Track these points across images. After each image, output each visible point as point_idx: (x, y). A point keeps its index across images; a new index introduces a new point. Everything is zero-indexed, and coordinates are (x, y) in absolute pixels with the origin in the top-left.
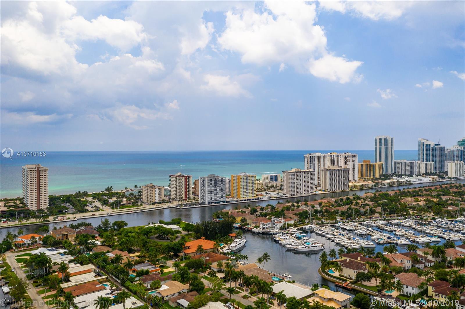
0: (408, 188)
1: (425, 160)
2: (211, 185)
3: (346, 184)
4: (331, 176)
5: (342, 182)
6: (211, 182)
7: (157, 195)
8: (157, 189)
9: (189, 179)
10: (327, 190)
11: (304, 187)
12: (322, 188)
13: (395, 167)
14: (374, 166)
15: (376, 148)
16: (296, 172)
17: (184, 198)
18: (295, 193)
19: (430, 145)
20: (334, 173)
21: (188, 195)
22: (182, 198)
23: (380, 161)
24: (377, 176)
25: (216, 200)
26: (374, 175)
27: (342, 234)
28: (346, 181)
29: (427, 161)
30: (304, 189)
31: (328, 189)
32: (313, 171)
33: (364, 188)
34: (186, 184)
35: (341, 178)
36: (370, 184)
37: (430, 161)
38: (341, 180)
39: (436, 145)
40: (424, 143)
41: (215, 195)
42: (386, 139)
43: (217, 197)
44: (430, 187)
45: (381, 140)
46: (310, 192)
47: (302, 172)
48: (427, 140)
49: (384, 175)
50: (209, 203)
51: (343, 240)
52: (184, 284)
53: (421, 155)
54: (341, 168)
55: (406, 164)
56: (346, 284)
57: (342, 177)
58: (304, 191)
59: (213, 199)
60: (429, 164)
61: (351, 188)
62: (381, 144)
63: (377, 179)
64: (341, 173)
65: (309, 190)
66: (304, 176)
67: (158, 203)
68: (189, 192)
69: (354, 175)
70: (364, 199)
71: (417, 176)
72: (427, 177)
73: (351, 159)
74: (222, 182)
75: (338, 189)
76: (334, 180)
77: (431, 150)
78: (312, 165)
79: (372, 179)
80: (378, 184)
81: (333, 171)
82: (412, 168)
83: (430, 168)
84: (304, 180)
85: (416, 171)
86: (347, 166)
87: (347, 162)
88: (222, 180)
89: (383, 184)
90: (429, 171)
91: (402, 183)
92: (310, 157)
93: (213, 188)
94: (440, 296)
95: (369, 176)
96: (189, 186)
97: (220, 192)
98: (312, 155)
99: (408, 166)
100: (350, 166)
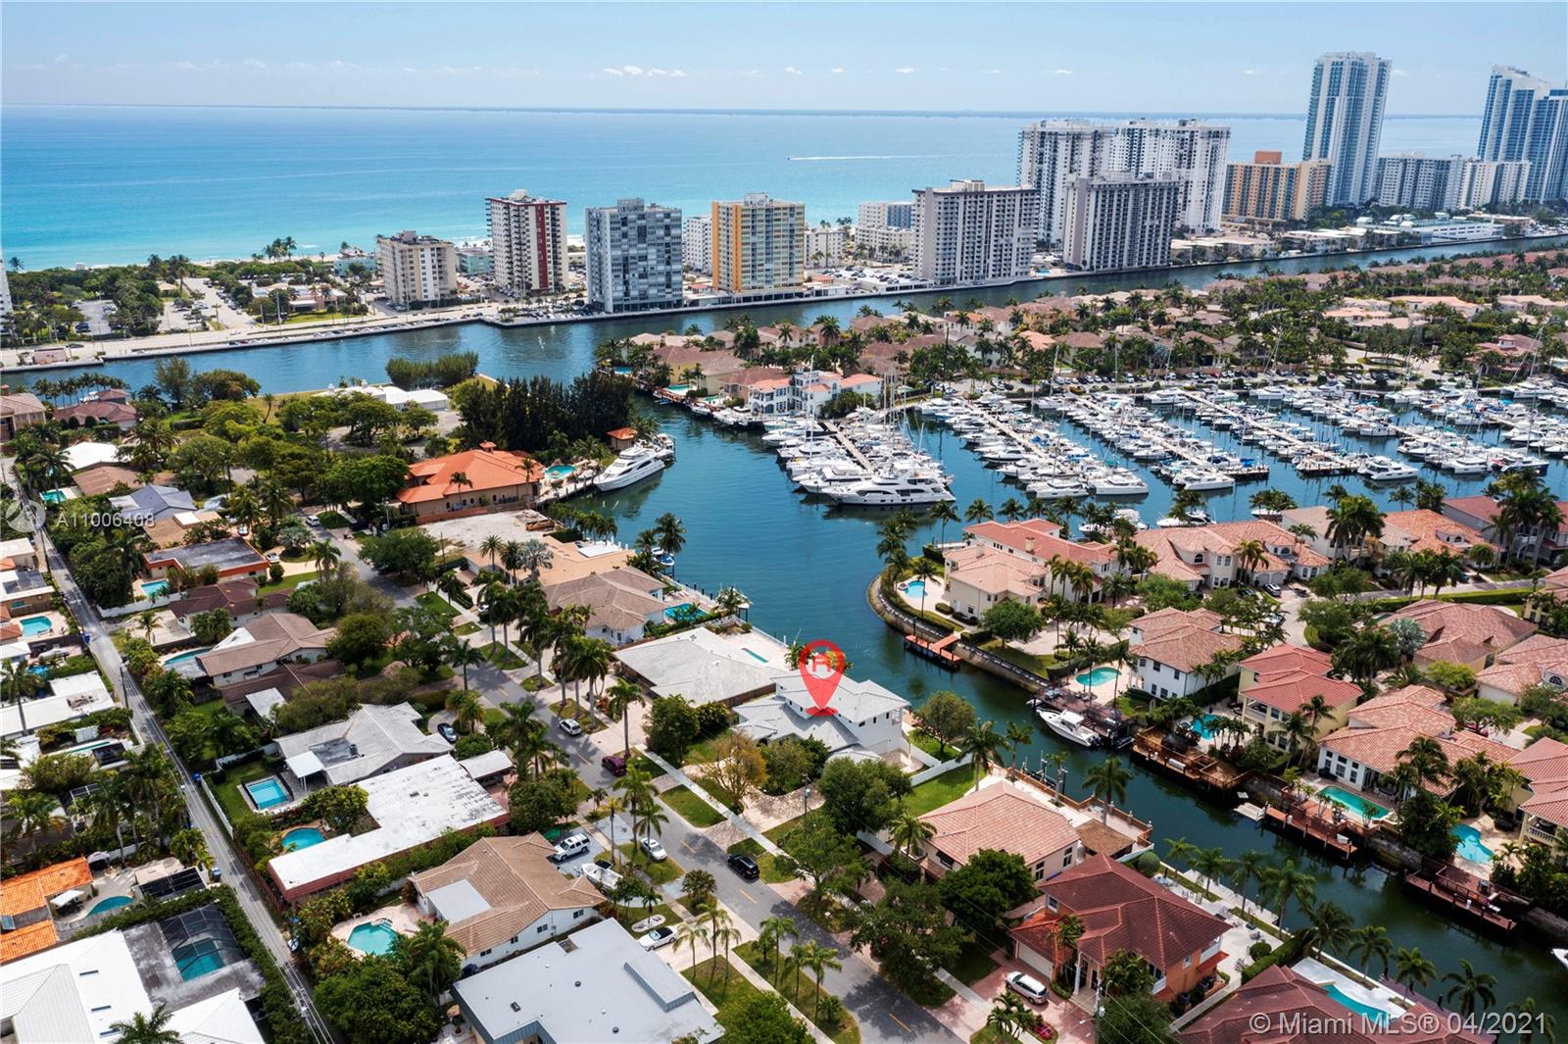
0: (1391, 263)
1: (1501, 154)
2: (625, 241)
3: (1160, 241)
4: (1105, 211)
5: (1147, 233)
6: (624, 229)
7: (430, 276)
8: (428, 253)
9: (553, 213)
10: (1084, 263)
11: (992, 253)
12: (1068, 259)
13: (1379, 179)
14: (1292, 174)
15: (1314, 104)
16: (965, 194)
17: (536, 285)
18: (958, 275)
19: (1531, 93)
20: (1116, 198)
21: (551, 276)
22: (529, 286)
23: (1324, 154)
24: (1300, 212)
25: (644, 295)
26: (1287, 210)
27: (1043, 438)
28: (1162, 232)
29: (1509, 157)
30: (991, 261)
31: (1088, 259)
32: (1033, 192)
33: (1231, 259)
34: (541, 235)
35: (1144, 218)
36: (1260, 243)
37: (1519, 159)
38: (1144, 227)
39: (1553, 93)
40: (1509, 83)
41: (641, 276)
42: (1361, 65)
43: (651, 285)
44: (1475, 260)
45: (1337, 68)
46: (1014, 269)
47: (990, 194)
48: (1524, 73)
49: (1325, 210)
50: (617, 308)
51: (1030, 465)
52: (320, 628)
53: (1492, 132)
54: (1148, 181)
55: (1423, 168)
56: (947, 641)
57: (1149, 215)
58: (991, 268)
59: (634, 293)
60: (1511, 168)
61: (1179, 256)
62: (1334, 90)
63: (1295, 225)
64: (1146, 200)
65: (1014, 262)
66: (995, 208)
67: (434, 305)
68: (555, 263)
69: (1207, 208)
70: (1197, 304)
71: (1452, 214)
72: (1488, 221)
73: (1201, 147)
74: (667, 228)
75: (1125, 262)
76: (1113, 226)
77: (1532, 116)
78: (1045, 166)
79: (1276, 225)
80: (1288, 244)
81: (1112, 192)
82: (1440, 183)
83: (1512, 184)
84: (994, 223)
85: (1456, 195)
86: (1183, 170)
87: (1185, 158)
88: (667, 221)
89: (1307, 246)
90: (1505, 196)
91: (1382, 240)
92: (1043, 133)
93: (633, 252)
94: (1269, 711)
95: (1266, 211)
96: (555, 242)
97: (661, 268)
98: (1047, 129)
99: (1427, 175)
100: (1197, 174)
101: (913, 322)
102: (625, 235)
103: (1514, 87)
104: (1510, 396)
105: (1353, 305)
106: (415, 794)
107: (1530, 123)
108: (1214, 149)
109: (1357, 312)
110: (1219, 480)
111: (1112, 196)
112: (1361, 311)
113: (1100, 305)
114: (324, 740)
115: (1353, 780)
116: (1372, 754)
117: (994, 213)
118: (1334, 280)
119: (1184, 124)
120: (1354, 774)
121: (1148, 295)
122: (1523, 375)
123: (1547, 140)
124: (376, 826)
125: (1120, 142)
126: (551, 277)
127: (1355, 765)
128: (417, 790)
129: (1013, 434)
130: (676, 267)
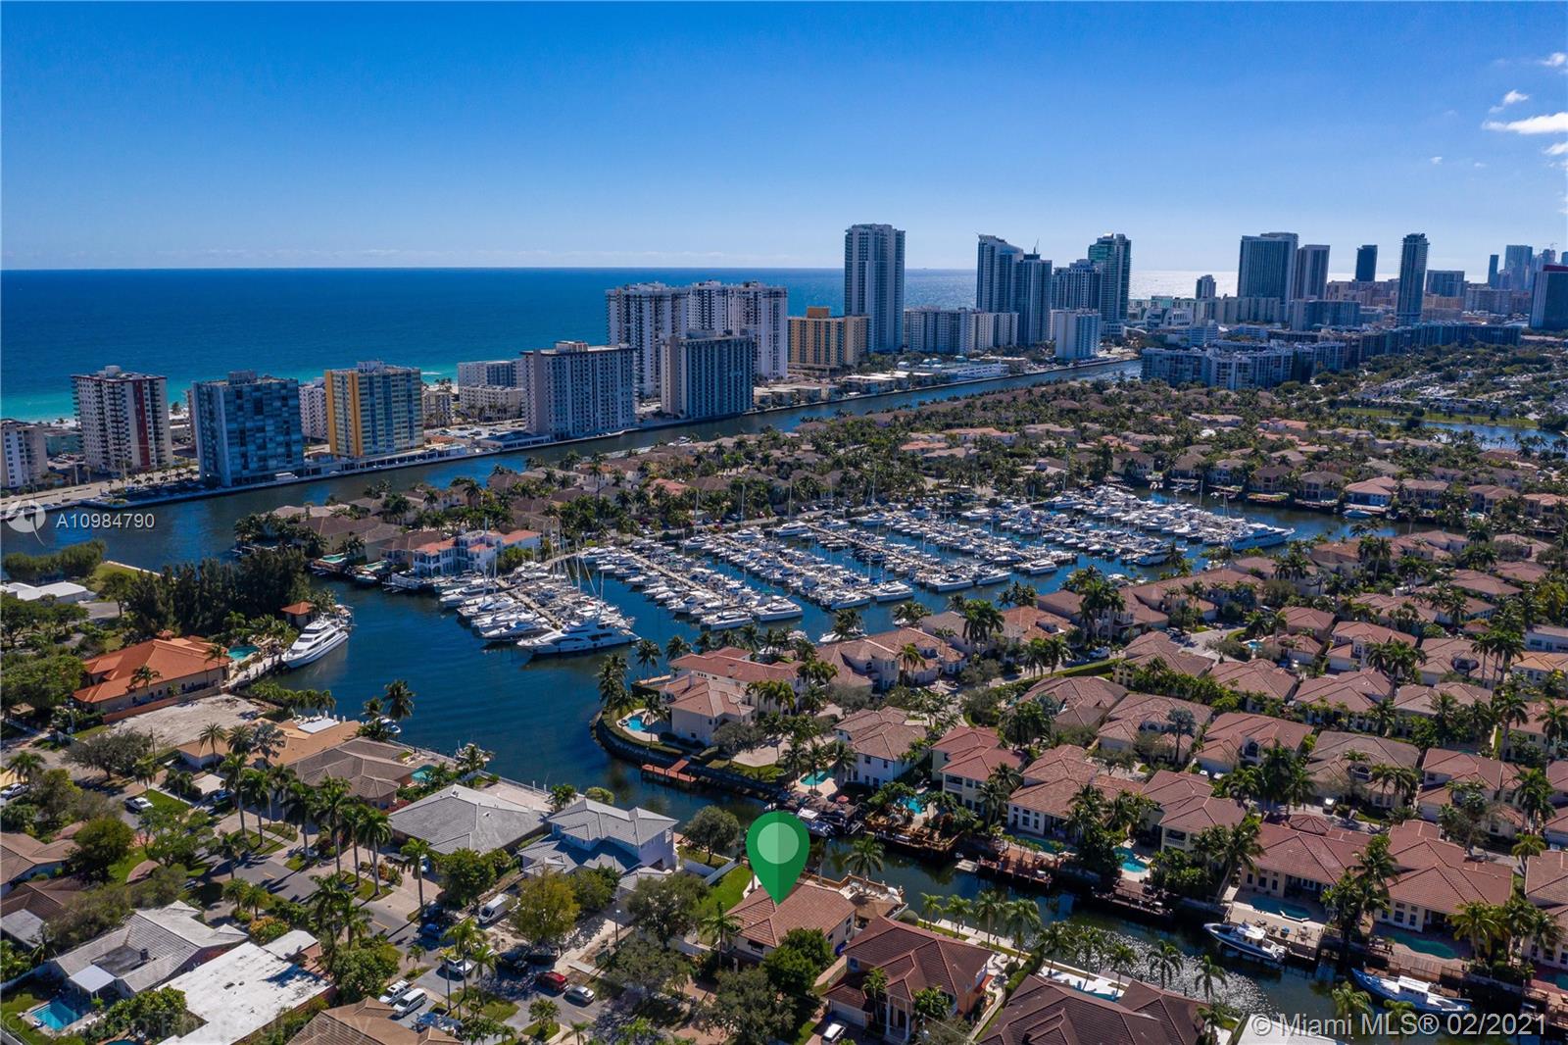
1: (995, 307)
2: (240, 413)
3: (744, 389)
4: (695, 365)
5: (733, 383)
6: (239, 401)
7: (17, 460)
8: (13, 437)
9: (152, 389)
10: (682, 412)
11: (600, 407)
14: (841, 327)
15: (848, 266)
16: (570, 354)
17: (136, 461)
18: (572, 428)
20: (703, 352)
22: (128, 465)
23: (862, 309)
24: (850, 357)
25: (263, 467)
26: (839, 356)
27: (700, 576)
28: (744, 381)
29: (1000, 310)
30: (599, 415)
31: (685, 408)
32: (632, 350)
33: (804, 403)
34: (140, 412)
35: (729, 370)
36: (824, 387)
37: (1008, 310)
38: (729, 378)
39: (1027, 256)
40: (993, 249)
41: (259, 447)
42: (882, 234)
43: (270, 457)
45: (863, 237)
46: (620, 421)
47: (593, 354)
48: (1003, 242)
49: (870, 356)
50: (236, 481)
53: (985, 289)
54: (728, 337)
55: (939, 317)
56: (680, 765)
57: (733, 366)
58: (600, 421)
59: (253, 466)
60: (1004, 317)
61: (761, 403)
62: (863, 257)
63: (849, 369)
64: (729, 354)
65: (617, 415)
66: (598, 366)
67: (24, 490)
68: (157, 439)
69: (776, 359)
70: (794, 445)
71: (969, 357)
72: (997, 362)
73: (764, 305)
74: (284, 399)
75: (716, 410)
76: (703, 379)
77: (1013, 275)
78: (633, 325)
79: (833, 371)
80: (848, 387)
81: (700, 348)
82: (955, 331)
83: (1007, 330)
84: (599, 380)
85: (968, 341)
86: (751, 326)
87: (752, 314)
88: (284, 392)
89: (864, 389)
90: (1003, 339)
91: (920, 381)
92: (628, 297)
93: (249, 425)
94: (964, 782)
95: (823, 358)
96: (155, 418)
97: (280, 438)
98: (631, 291)
99: (944, 325)
100: (764, 329)
101: (550, 477)
102: (240, 408)
103: (997, 252)
104: (1051, 507)
105: (917, 440)
106: (231, 985)
107: (1013, 281)
108: (776, 307)
109: (922, 445)
110: (858, 598)
111: (700, 352)
112: (924, 442)
113: (712, 450)
114: (104, 951)
115: (1037, 827)
116: (1048, 803)
117: (598, 371)
118: (896, 418)
119: (747, 286)
120: (1037, 822)
121: (752, 440)
122: (1059, 488)
123: (1027, 294)
124: (202, 1023)
125: (693, 301)
126: (153, 454)
127: (1037, 815)
128: (232, 981)
129: (671, 574)
130: (295, 437)
